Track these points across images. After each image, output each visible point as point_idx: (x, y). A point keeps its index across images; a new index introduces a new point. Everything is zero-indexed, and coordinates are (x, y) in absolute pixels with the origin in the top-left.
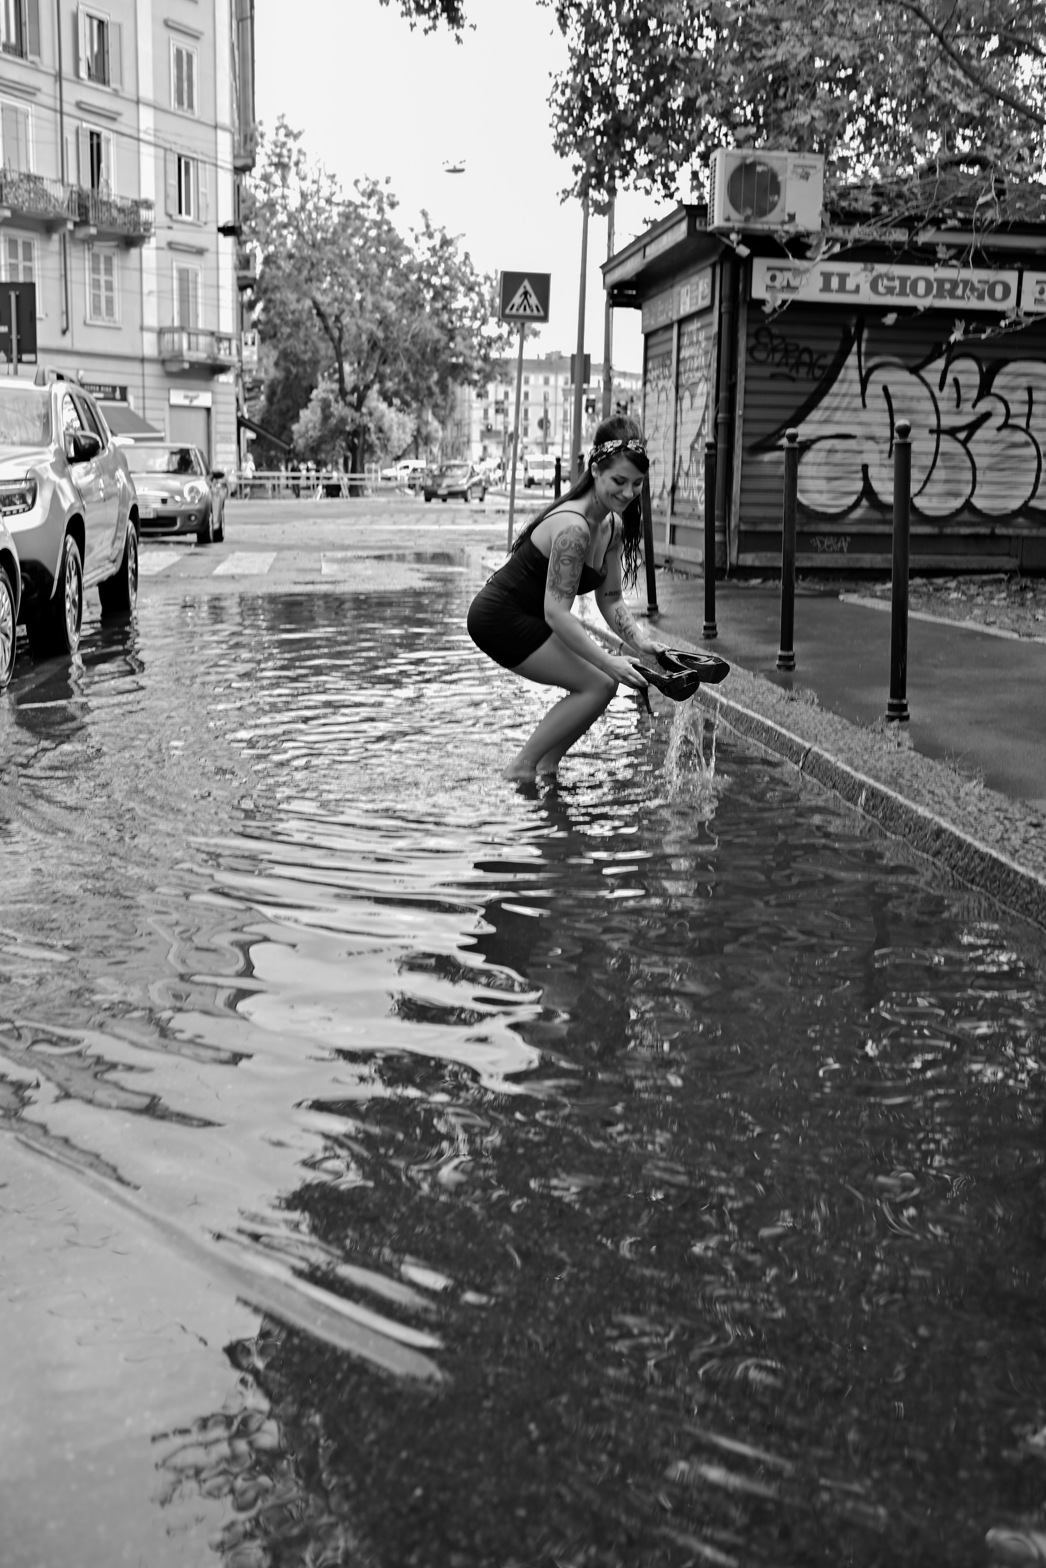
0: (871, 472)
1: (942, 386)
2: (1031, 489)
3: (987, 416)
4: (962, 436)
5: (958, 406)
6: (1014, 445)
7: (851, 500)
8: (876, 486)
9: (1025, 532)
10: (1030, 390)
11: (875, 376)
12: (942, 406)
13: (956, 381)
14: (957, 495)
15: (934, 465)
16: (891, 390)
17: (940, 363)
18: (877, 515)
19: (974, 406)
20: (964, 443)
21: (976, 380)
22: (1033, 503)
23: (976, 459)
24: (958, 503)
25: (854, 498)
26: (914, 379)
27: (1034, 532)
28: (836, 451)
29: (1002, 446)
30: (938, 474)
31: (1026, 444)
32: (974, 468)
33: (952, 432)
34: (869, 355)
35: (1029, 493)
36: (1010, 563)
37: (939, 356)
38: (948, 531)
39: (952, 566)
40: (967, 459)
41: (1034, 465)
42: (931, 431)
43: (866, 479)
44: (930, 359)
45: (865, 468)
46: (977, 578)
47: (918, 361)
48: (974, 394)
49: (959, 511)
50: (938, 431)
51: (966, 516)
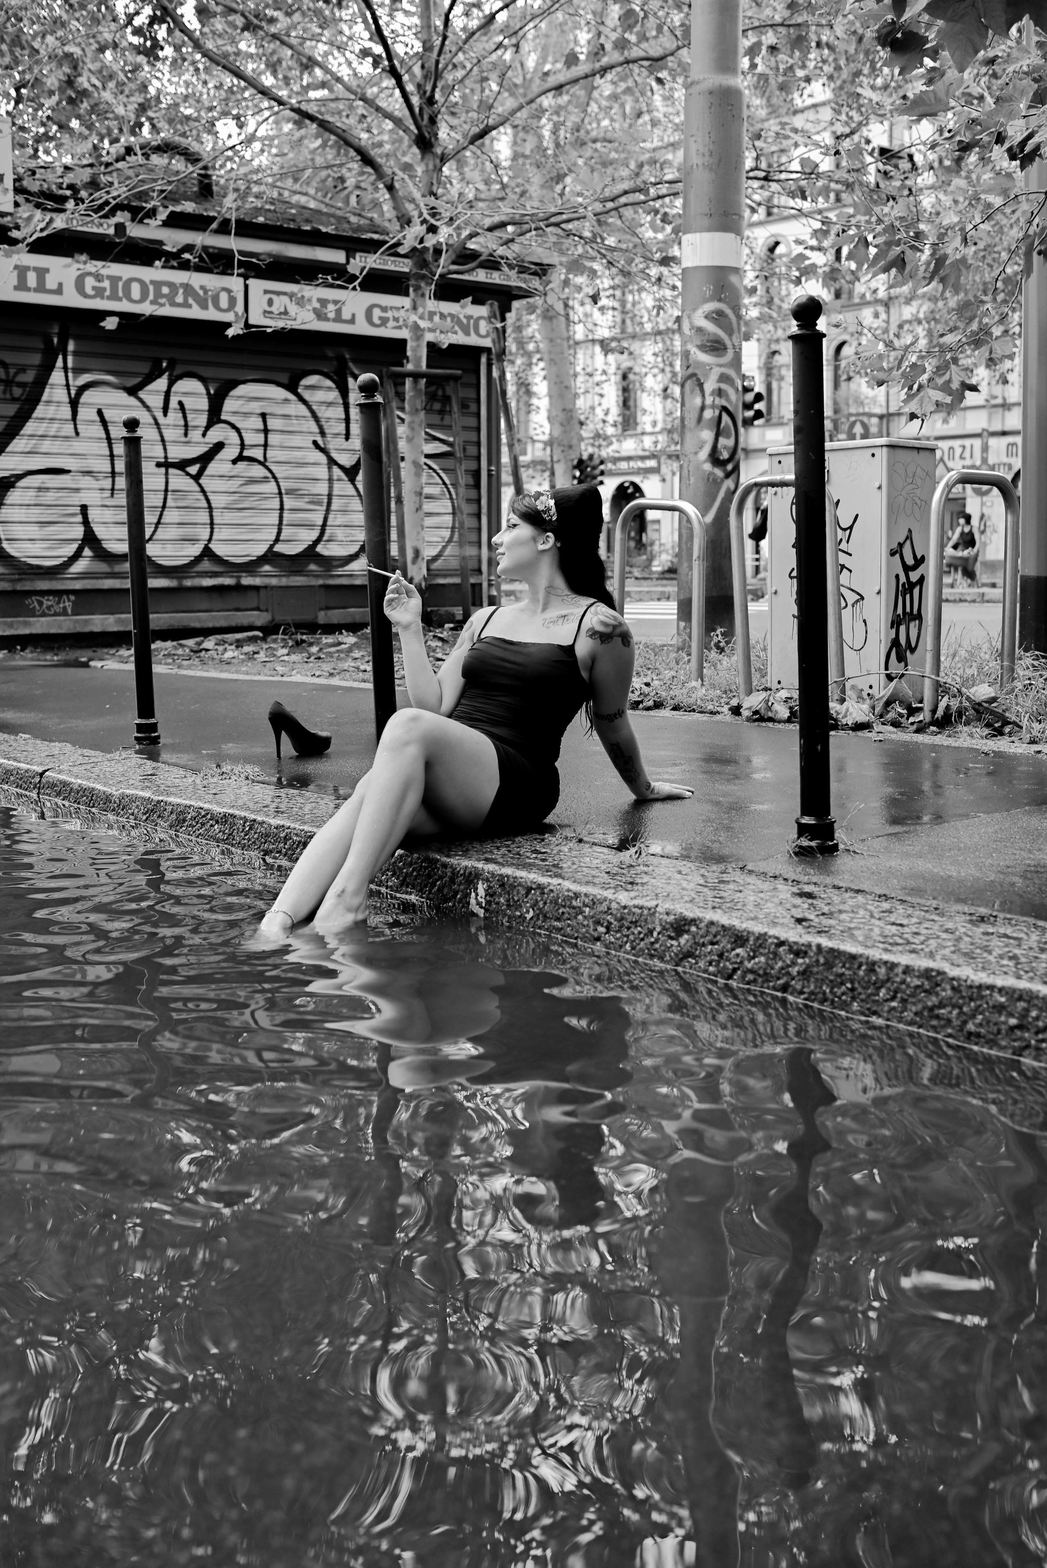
0: (92, 514)
1: (165, 410)
2: (275, 531)
3: (219, 447)
4: (193, 469)
5: (186, 435)
6: (252, 481)
7: (70, 550)
8: (100, 531)
9: (274, 582)
10: (264, 416)
11: (86, 397)
12: (168, 434)
13: (181, 403)
14: (194, 540)
15: (164, 507)
16: (107, 414)
17: (161, 383)
18: (103, 567)
19: (204, 435)
20: (197, 478)
21: (204, 404)
22: (278, 548)
23: (211, 497)
24: (196, 550)
25: (75, 546)
26: (132, 401)
27: (284, 582)
28: (47, 489)
29: (240, 481)
30: (170, 516)
31: (265, 480)
32: (210, 508)
33: (182, 465)
34: (78, 371)
35: (273, 537)
36: (260, 618)
37: (160, 376)
38: (188, 583)
39: (196, 625)
40: (201, 496)
41: (276, 504)
42: (159, 465)
43: (86, 522)
44: (149, 379)
45: (84, 508)
46: (230, 637)
47: (136, 380)
48: (203, 420)
49: (198, 559)
50: (166, 464)
51: (206, 565)
